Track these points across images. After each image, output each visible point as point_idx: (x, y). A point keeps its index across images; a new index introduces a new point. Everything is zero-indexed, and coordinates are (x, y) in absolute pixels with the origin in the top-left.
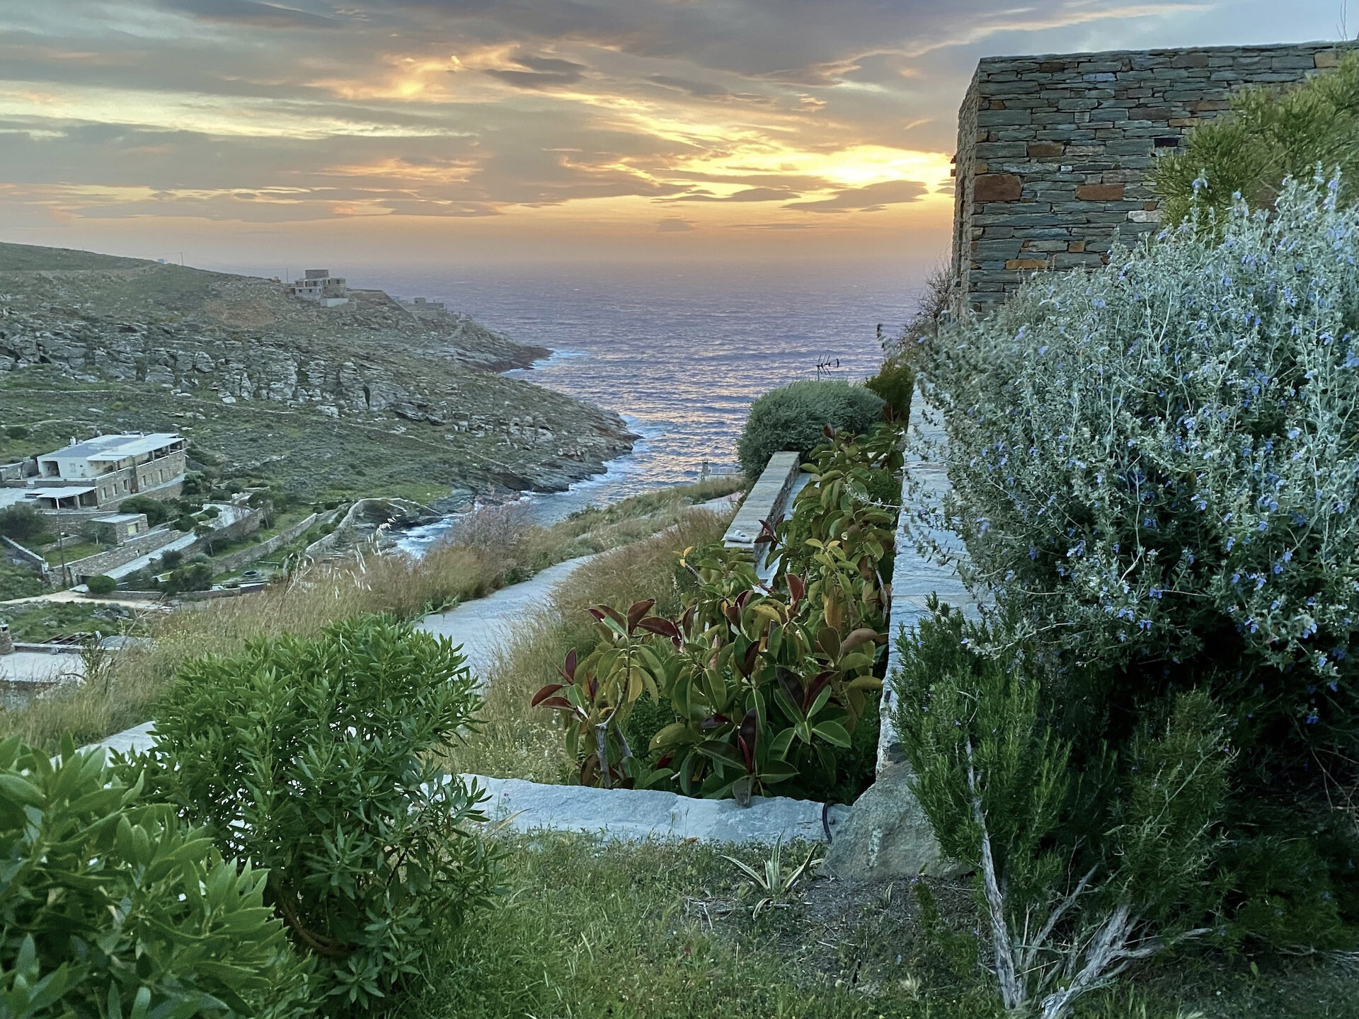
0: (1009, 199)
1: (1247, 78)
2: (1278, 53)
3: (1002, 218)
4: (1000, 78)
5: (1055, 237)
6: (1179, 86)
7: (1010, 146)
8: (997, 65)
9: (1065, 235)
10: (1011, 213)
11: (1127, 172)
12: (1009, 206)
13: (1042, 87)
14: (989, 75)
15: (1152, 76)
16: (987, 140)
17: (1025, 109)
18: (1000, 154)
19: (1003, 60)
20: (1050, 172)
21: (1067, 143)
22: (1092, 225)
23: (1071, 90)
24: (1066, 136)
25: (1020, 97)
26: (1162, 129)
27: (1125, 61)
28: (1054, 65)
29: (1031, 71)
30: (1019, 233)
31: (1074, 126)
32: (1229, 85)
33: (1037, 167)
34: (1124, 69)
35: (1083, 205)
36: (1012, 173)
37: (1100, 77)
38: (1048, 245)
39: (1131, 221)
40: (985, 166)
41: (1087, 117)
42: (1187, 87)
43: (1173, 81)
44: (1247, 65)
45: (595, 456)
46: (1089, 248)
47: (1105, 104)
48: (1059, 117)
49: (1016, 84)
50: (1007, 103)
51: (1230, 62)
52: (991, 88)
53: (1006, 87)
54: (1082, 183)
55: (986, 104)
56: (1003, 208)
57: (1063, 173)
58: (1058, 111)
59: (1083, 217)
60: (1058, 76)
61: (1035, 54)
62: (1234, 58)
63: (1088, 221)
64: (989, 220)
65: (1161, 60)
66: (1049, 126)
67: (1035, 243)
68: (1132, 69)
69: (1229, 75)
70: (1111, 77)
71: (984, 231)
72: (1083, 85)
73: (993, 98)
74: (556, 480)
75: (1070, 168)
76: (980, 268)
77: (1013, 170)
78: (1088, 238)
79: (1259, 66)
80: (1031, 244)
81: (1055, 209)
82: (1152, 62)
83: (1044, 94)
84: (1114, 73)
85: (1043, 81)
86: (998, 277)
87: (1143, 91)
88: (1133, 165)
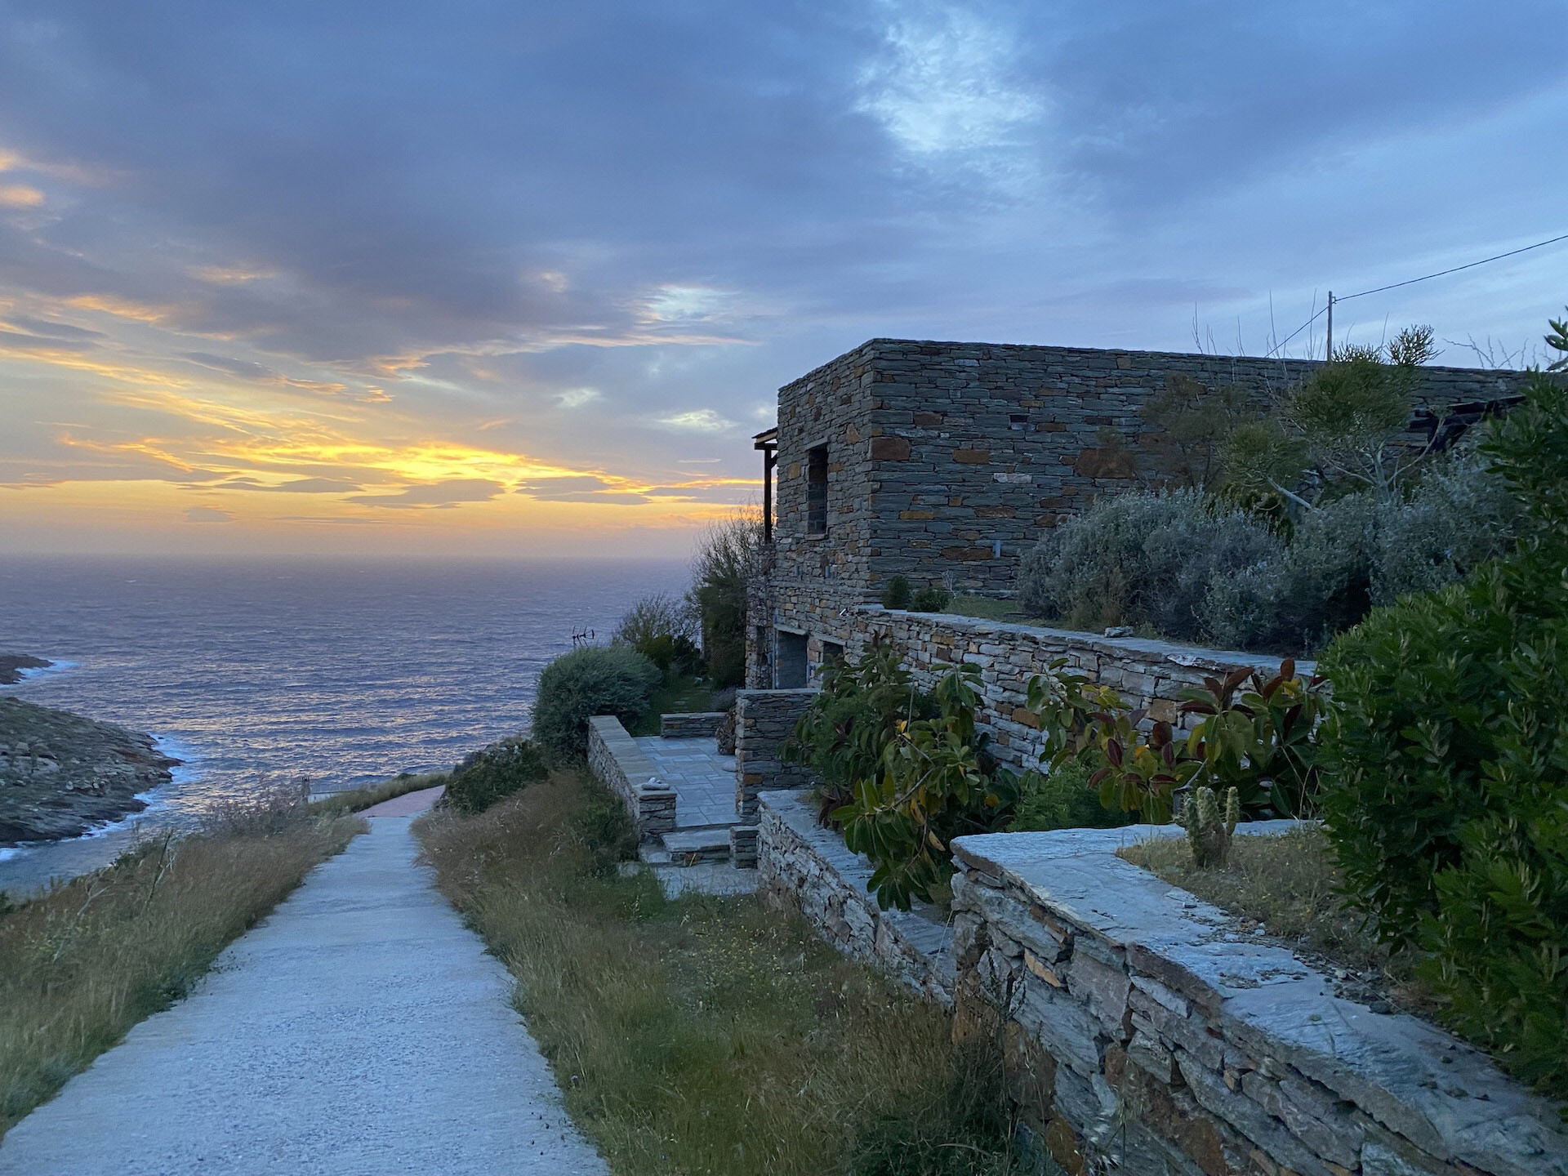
0: (900, 459)
1: (1074, 372)
2: (1092, 355)
3: (896, 475)
4: (890, 356)
5: (937, 492)
6: (1025, 375)
7: (900, 414)
8: (887, 345)
9: (945, 491)
10: (902, 470)
11: (991, 440)
12: (900, 464)
13: (924, 366)
14: (881, 353)
15: (1005, 364)
16: (881, 408)
17: (910, 383)
18: (892, 420)
19: (891, 341)
20: (932, 438)
21: (945, 414)
22: (966, 484)
23: (946, 371)
24: (944, 409)
25: (907, 373)
26: (1015, 407)
27: (985, 350)
28: (932, 349)
29: (915, 353)
30: (910, 489)
31: (948, 401)
32: (1061, 377)
33: (922, 433)
34: (985, 357)
35: (959, 467)
36: (902, 437)
37: (968, 362)
38: (933, 499)
39: (995, 481)
40: (881, 430)
41: (959, 394)
42: (1032, 376)
43: (1021, 370)
44: (1073, 362)
45: (118, 789)
46: (965, 502)
47: (972, 385)
48: (937, 392)
49: (904, 363)
50: (896, 378)
51: (1060, 359)
52: (884, 363)
53: (895, 363)
54: (957, 448)
55: (879, 377)
56: (895, 467)
57: (943, 439)
58: (937, 387)
59: (959, 477)
60: (936, 359)
61: (918, 339)
62: (1063, 356)
63: (964, 480)
64: (885, 476)
65: (1012, 353)
66: (930, 400)
67: (923, 497)
68: (990, 358)
69: (1060, 369)
70: (975, 363)
71: (881, 487)
72: (957, 368)
73: (885, 373)
74: (63, 823)
75: (948, 435)
76: (878, 517)
77: (903, 435)
78: (963, 495)
79: (1080, 364)
80: (919, 497)
81: (937, 469)
82: (1005, 354)
83: (925, 373)
84: (978, 360)
85: (923, 361)
86: (894, 525)
87: (998, 376)
88: (996, 436)
